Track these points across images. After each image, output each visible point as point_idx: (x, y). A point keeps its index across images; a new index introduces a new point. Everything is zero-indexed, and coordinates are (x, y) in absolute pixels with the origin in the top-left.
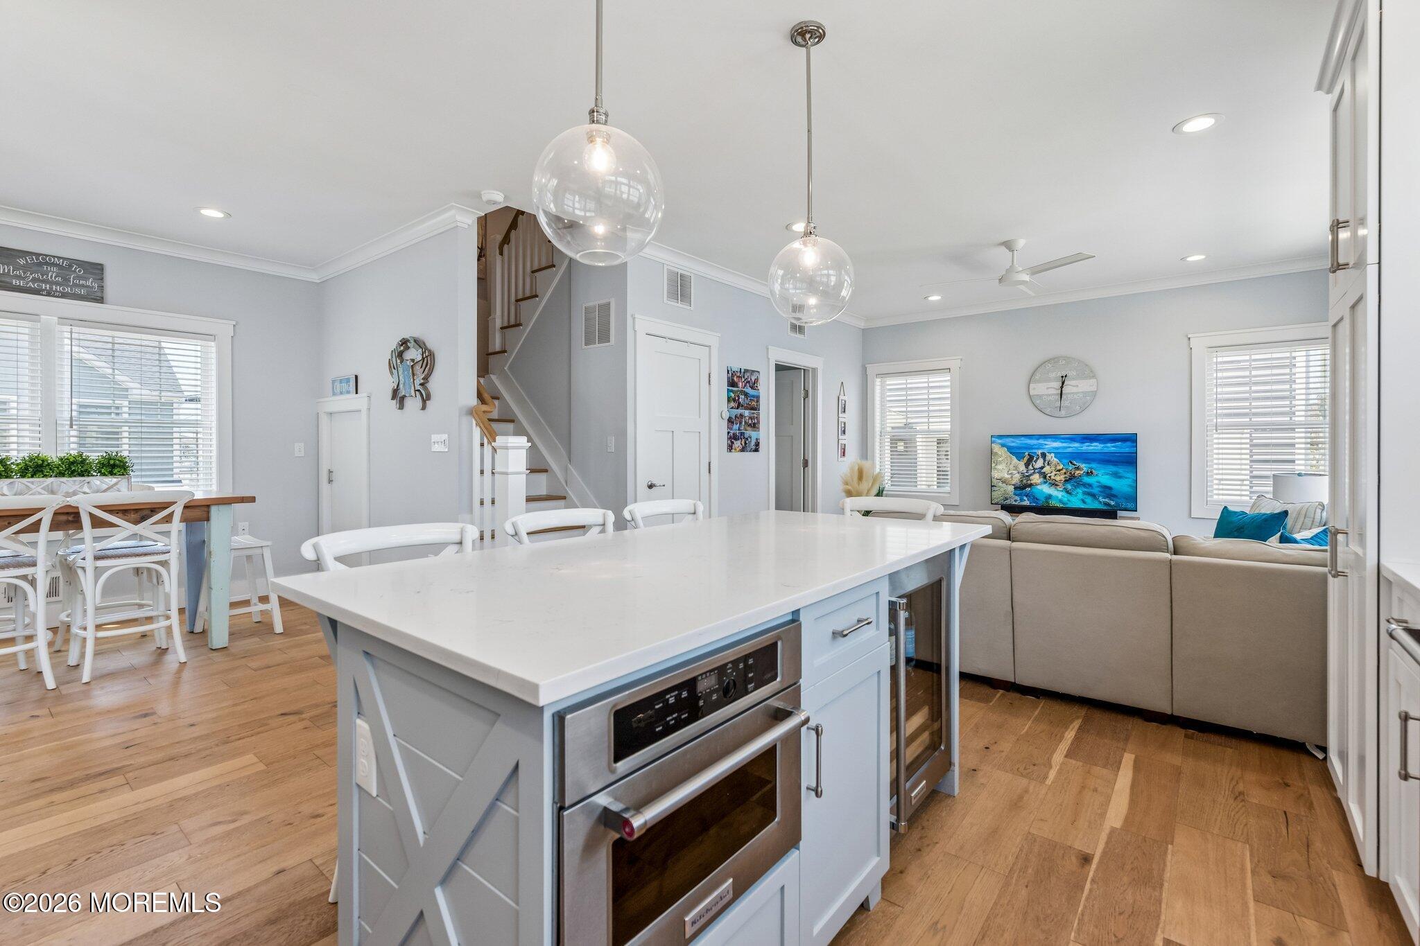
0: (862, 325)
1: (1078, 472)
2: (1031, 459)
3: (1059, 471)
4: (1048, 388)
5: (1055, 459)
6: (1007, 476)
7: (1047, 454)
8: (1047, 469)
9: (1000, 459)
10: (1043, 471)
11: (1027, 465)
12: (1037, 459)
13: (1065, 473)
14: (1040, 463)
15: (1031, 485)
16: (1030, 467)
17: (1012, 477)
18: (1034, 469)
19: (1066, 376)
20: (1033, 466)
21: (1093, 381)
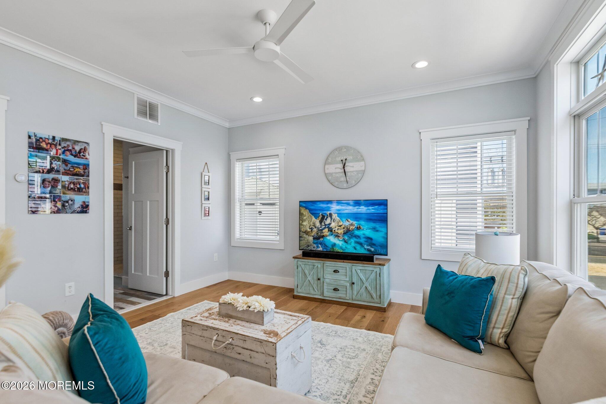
0: (227, 125)
1: (351, 227)
2: (323, 217)
3: (340, 226)
4: (336, 168)
5: (338, 218)
6: (309, 230)
7: (333, 214)
8: (333, 225)
9: (305, 218)
10: (330, 226)
11: (321, 222)
12: (327, 218)
13: (344, 228)
14: (328, 221)
15: (323, 237)
16: (323, 224)
17: (312, 231)
18: (325, 225)
19: (346, 160)
20: (324, 223)
21: (362, 163)
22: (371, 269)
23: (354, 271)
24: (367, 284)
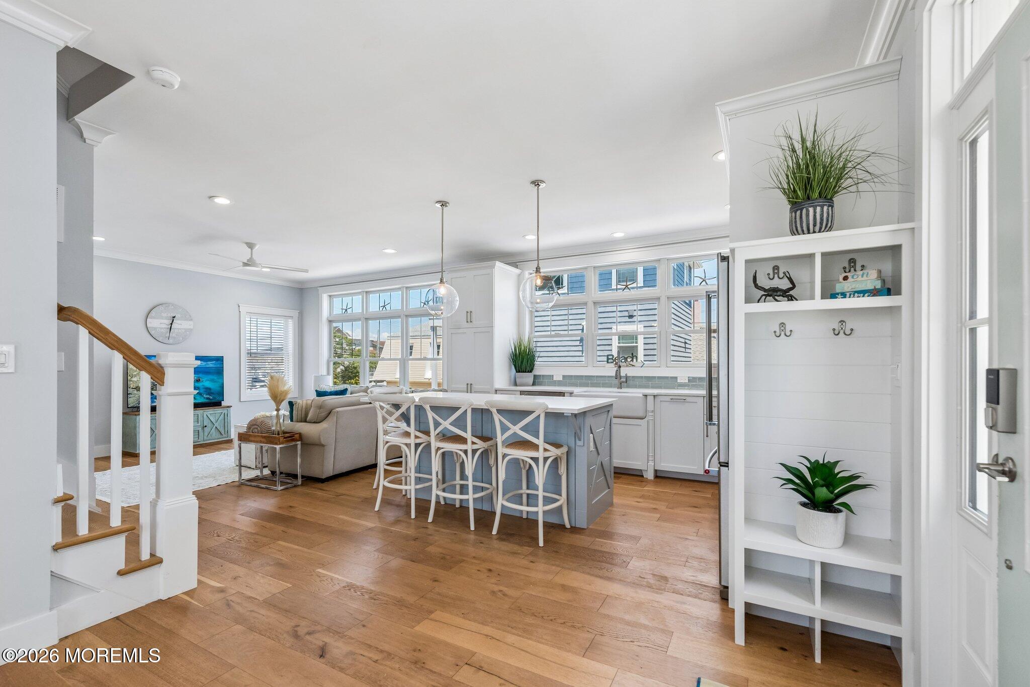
4: (161, 323)
19: (175, 316)
21: (191, 322)
22: (221, 411)
23: (205, 416)
24: (216, 425)
